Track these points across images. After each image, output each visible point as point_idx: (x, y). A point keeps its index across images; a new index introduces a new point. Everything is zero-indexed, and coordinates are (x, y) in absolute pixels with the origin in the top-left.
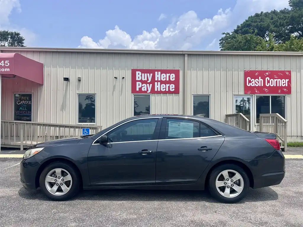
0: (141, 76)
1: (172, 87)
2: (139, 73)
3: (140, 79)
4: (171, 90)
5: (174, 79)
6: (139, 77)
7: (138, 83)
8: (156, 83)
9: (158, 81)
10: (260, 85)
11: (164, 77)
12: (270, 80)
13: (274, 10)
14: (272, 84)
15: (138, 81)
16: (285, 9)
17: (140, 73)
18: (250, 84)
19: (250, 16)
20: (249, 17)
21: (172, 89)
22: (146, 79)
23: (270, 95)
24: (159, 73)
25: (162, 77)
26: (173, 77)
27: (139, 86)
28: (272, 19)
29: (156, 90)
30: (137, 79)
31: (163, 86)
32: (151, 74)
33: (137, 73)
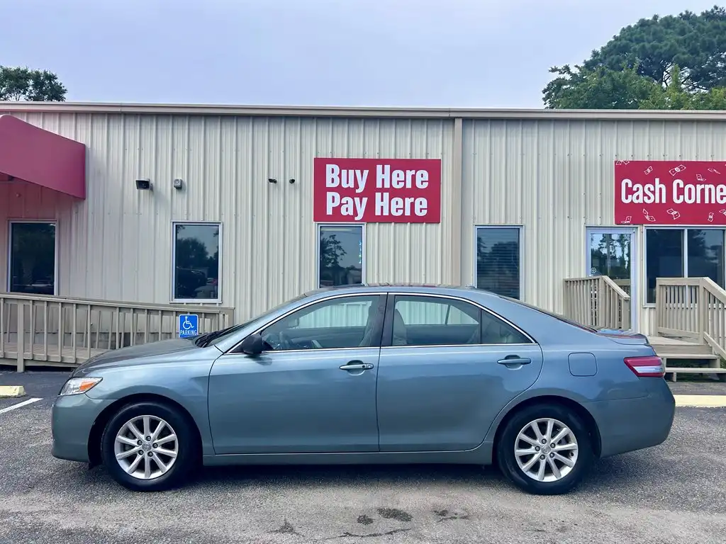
0: (340, 176)
1: (421, 205)
2: (333, 170)
3: (336, 184)
4: (418, 213)
5: (426, 185)
6: (333, 179)
7: (330, 195)
8: (378, 195)
9: (383, 190)
10: (657, 201)
11: (399, 179)
12: (684, 186)
13: (687, 12)
14: (690, 198)
15: (332, 190)
16: (716, 8)
17: (336, 168)
18: (630, 196)
19: (625, 27)
20: (623, 29)
21: (421, 210)
22: (351, 185)
23: (686, 227)
24: (387, 167)
25: (395, 179)
26: (422, 178)
27: (333, 202)
28: (682, 32)
29: (378, 213)
30: (329, 184)
31: (397, 204)
32: (366, 172)
33: (329, 167)
